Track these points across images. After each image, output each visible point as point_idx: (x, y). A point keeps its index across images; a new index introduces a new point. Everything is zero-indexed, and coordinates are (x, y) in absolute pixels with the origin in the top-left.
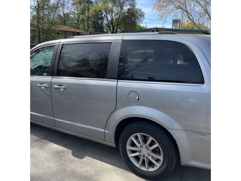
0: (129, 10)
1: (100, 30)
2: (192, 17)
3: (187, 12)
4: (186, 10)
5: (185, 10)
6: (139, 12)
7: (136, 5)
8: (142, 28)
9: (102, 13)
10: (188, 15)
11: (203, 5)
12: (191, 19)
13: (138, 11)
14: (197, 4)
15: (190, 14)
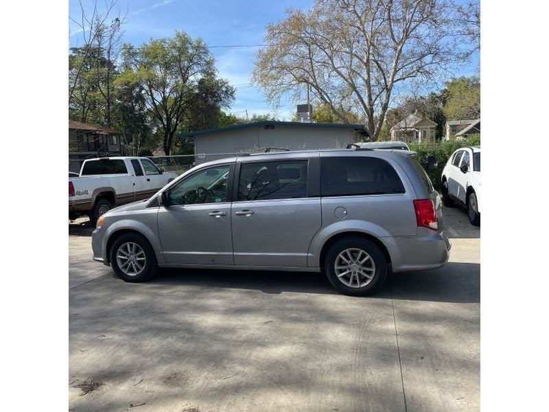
0: (201, 82)
1: (137, 123)
2: (328, 97)
3: (317, 87)
4: (315, 84)
5: (312, 84)
6: (222, 87)
7: (216, 74)
8: (229, 117)
9: (142, 89)
10: (321, 94)
11: (347, 77)
12: (326, 102)
13: (220, 85)
14: (334, 73)
15: (324, 92)
